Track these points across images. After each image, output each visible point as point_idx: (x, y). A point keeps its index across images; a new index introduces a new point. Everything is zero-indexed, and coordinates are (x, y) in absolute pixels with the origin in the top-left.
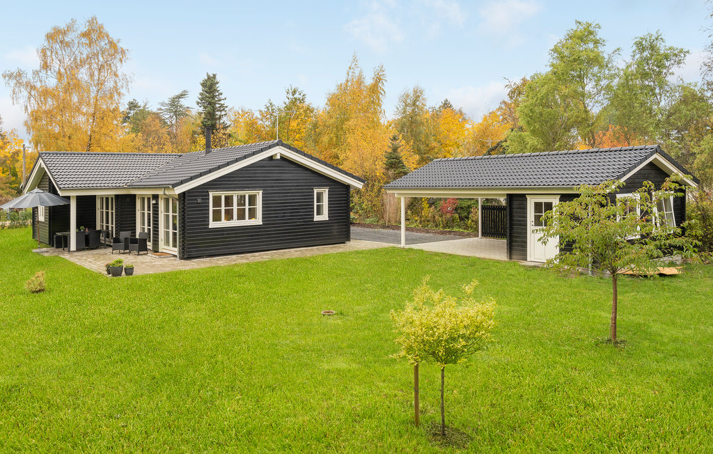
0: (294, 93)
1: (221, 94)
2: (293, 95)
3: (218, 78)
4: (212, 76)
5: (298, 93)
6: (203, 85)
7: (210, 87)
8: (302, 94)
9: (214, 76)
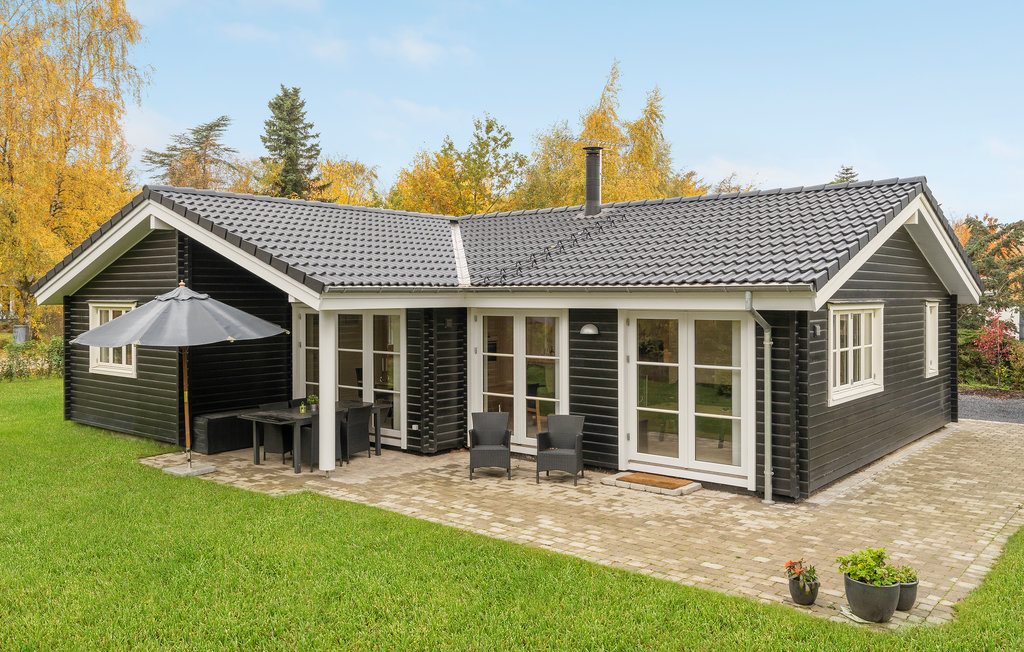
0: (489, 128)
1: (311, 126)
2: (488, 133)
3: (302, 96)
4: (291, 91)
5: (495, 129)
6: (276, 106)
7: (287, 111)
8: (503, 132)
9: (296, 91)
